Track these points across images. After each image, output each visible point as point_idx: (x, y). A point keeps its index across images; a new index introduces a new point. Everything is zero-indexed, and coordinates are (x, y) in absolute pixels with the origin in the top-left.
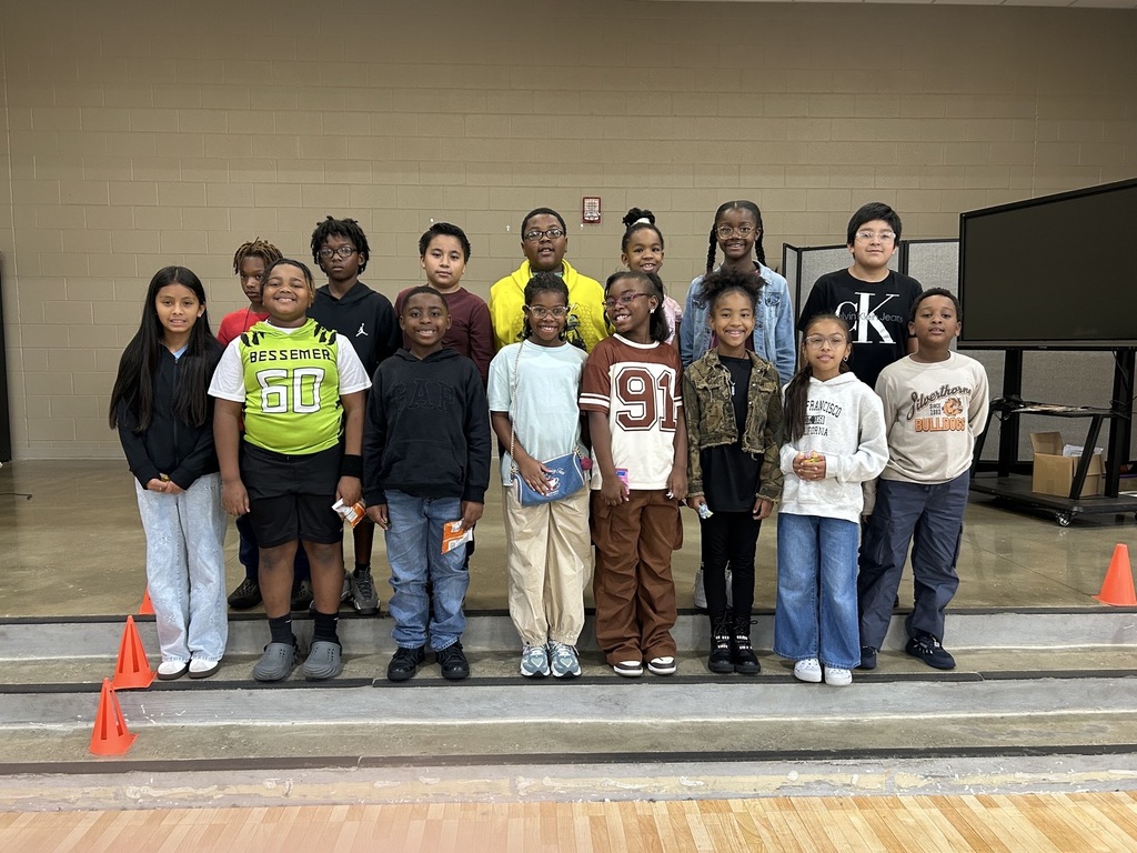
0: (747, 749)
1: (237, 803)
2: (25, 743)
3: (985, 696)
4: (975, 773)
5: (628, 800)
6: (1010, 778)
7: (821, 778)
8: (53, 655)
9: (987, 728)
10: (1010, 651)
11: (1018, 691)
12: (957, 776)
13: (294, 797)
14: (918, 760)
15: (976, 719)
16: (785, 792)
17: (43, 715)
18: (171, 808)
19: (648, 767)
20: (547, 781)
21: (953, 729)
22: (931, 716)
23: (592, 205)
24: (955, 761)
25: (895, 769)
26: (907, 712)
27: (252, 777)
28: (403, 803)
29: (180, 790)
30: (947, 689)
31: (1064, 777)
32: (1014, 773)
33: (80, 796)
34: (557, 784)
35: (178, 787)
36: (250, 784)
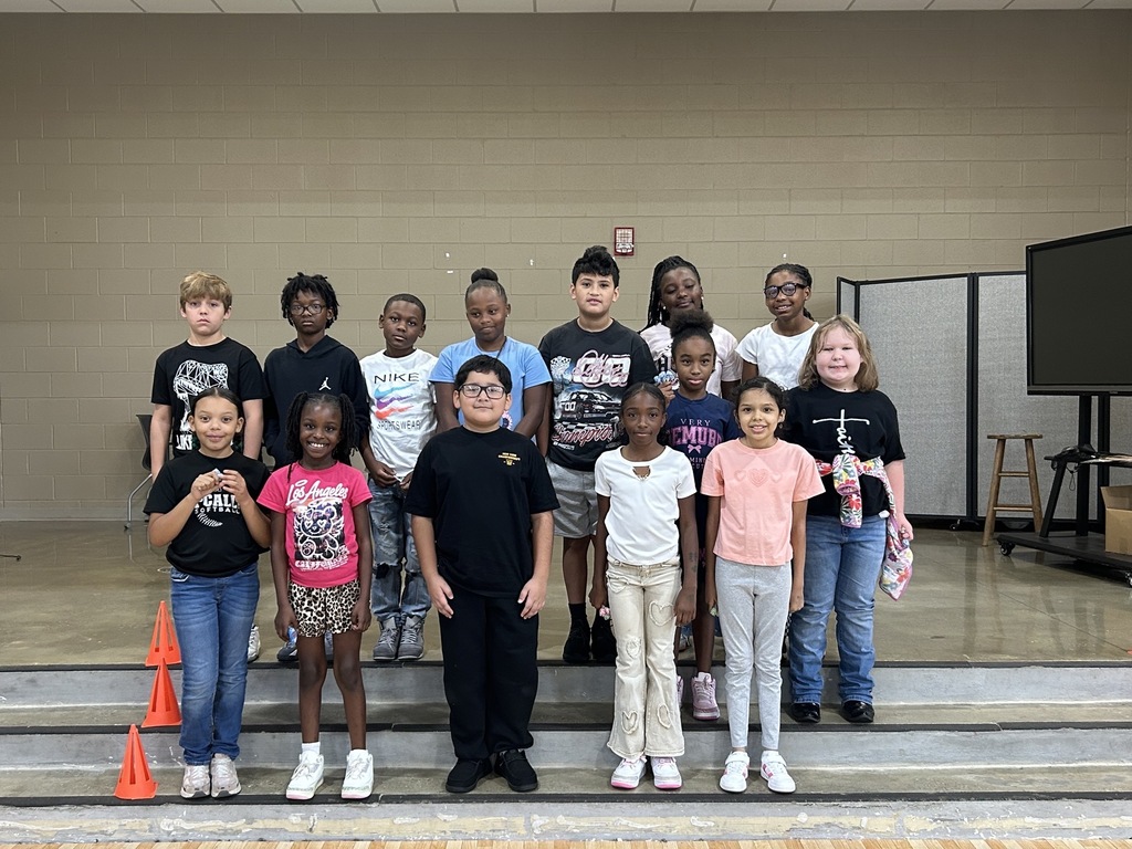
1: (265, 838)
2: (62, 781)
3: (1003, 747)
4: (984, 817)
5: (640, 840)
6: (1019, 823)
7: (831, 820)
8: (80, 702)
9: (1003, 777)
10: (1037, 706)
11: (1038, 741)
12: (966, 820)
13: (318, 832)
14: (926, 803)
15: (995, 770)
16: (795, 834)
17: (77, 756)
18: (202, 841)
19: (659, 806)
20: (561, 820)
21: (969, 778)
22: (949, 767)
23: (624, 236)
24: (963, 804)
25: (903, 812)
26: (925, 763)
27: (278, 812)
28: (422, 840)
29: (211, 823)
30: (964, 739)
31: (1075, 823)
32: (1023, 817)
33: (117, 828)
34: (571, 823)
35: (209, 820)
36: (277, 819)
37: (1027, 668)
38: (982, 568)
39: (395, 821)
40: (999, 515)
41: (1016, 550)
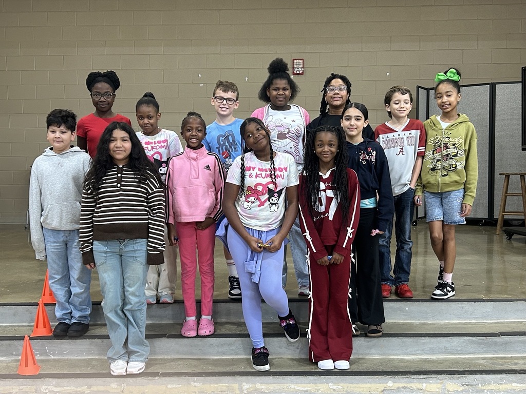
0: (366, 370)
3: (502, 345)
4: (490, 383)
6: (509, 386)
7: (405, 385)
9: (501, 361)
10: (521, 323)
11: (521, 342)
12: (480, 385)
13: (126, 392)
14: (458, 376)
15: (497, 357)
19: (311, 378)
20: (258, 385)
21: (482, 362)
22: (472, 356)
23: (298, 64)
24: (478, 376)
25: (446, 380)
26: (459, 354)
27: (104, 382)
29: (69, 388)
30: (480, 341)
32: (511, 383)
33: (18, 391)
34: (263, 387)
35: (67, 386)
36: (104, 386)
37: (516, 302)
38: (496, 247)
39: (168, 387)
40: (506, 217)
41: (515, 236)
